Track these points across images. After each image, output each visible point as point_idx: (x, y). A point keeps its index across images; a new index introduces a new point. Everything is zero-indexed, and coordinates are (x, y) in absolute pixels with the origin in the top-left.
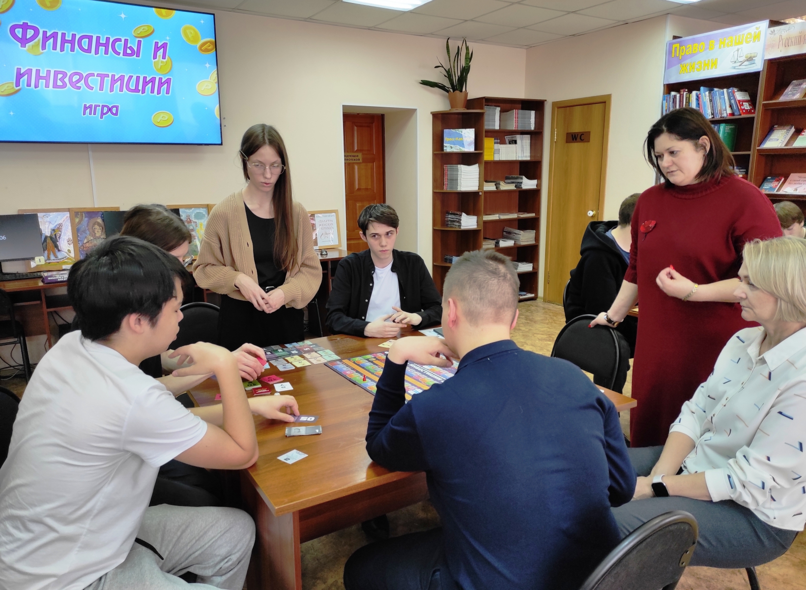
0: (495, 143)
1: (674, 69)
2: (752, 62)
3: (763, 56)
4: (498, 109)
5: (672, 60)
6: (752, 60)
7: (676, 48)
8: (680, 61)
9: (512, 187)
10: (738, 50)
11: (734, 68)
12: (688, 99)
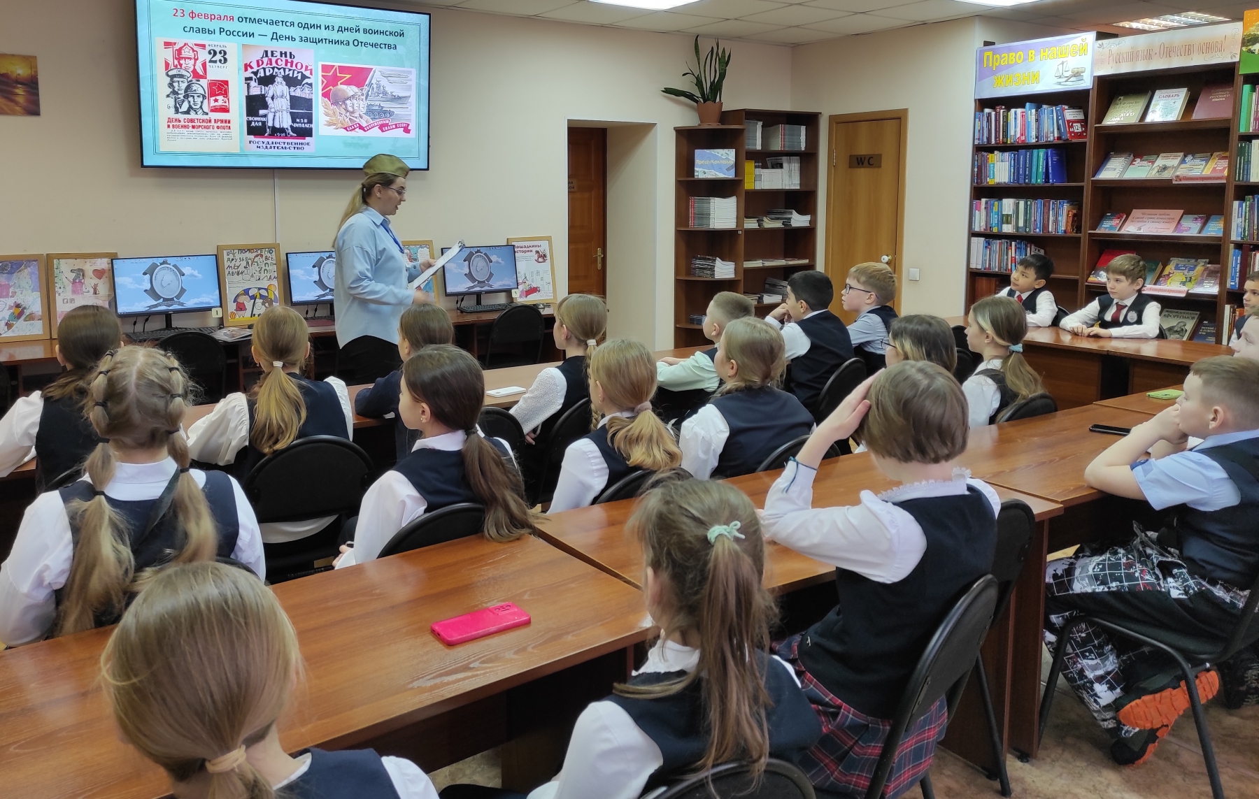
0: (756, 167)
1: (986, 81)
2: (1080, 78)
3: (1092, 72)
4: (760, 124)
5: (983, 72)
6: (1080, 75)
7: (988, 57)
8: (994, 72)
9: (778, 224)
10: (1063, 63)
11: (1060, 83)
12: (1006, 118)
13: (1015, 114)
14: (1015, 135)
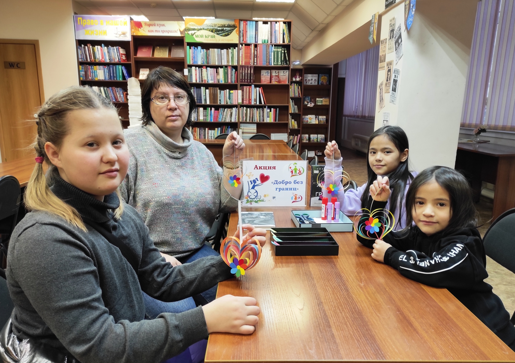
1: (80, 31)
3: (130, 33)
5: (78, 27)
6: (125, 34)
7: (80, 20)
8: (84, 27)
10: (117, 29)
11: (116, 37)
12: (93, 50)
13: (97, 48)
14: (99, 58)
